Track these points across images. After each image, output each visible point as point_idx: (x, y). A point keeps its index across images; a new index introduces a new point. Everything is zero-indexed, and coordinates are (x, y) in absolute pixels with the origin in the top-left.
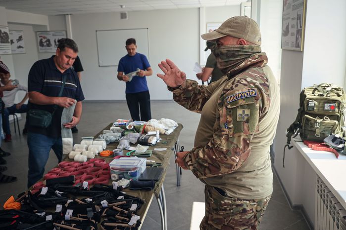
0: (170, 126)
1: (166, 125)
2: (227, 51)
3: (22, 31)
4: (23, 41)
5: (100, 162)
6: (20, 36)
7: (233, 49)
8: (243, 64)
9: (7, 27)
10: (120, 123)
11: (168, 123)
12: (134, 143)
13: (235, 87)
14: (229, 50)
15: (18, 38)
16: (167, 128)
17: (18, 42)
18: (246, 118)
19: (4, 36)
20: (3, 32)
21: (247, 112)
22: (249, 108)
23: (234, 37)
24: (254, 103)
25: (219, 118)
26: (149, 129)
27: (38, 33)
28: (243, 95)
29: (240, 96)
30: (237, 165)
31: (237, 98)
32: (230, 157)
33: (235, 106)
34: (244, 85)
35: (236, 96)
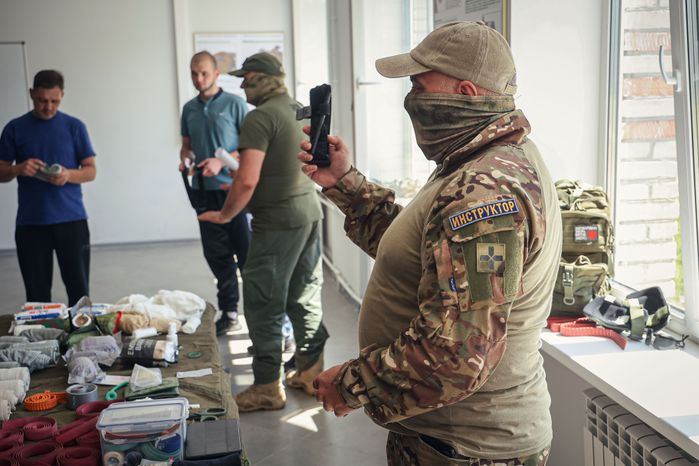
13: (468, 192)
14: (438, 106)
18: (497, 264)
21: (499, 250)
22: (502, 241)
24: (512, 229)
28: (488, 212)
29: (480, 214)
30: (479, 378)
31: (474, 219)
32: (466, 360)
33: (470, 238)
34: (488, 187)
35: (472, 214)
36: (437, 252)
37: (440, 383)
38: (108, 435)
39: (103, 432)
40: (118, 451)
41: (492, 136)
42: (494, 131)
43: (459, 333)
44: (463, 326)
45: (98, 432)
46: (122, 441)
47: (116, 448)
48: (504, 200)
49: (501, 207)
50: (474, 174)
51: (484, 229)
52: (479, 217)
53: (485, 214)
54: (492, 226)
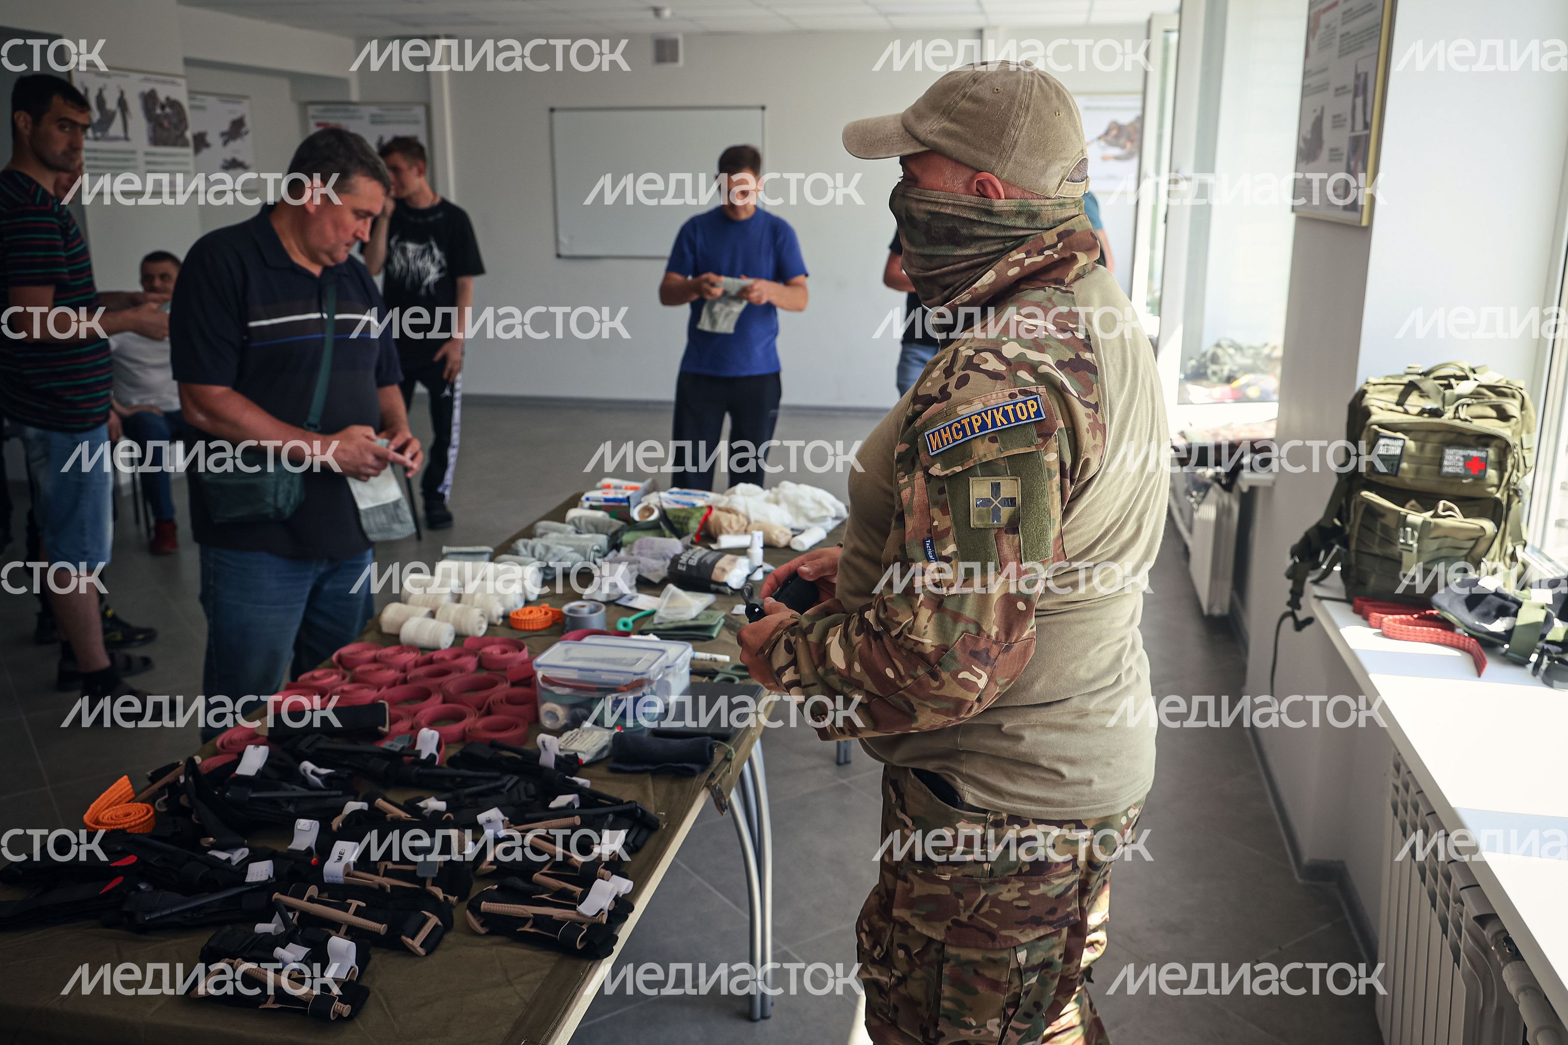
0: (813, 514)
1: (797, 510)
2: (930, 213)
3: (246, 97)
4: (248, 138)
5: (504, 652)
6: (235, 116)
7: (949, 211)
8: (989, 277)
9: (182, 81)
10: (611, 495)
11: (807, 504)
12: (656, 580)
13: (958, 387)
14: (938, 213)
15: (226, 127)
16: (801, 523)
17: (225, 143)
18: (1006, 512)
19: (167, 116)
20: (162, 97)
21: (1010, 488)
22: (1015, 473)
23: (958, 162)
24: (1033, 449)
25: (901, 518)
26: (725, 524)
27: (312, 110)
28: (989, 421)
29: (976, 425)
30: (979, 700)
31: (965, 435)
32: (955, 675)
33: (958, 469)
34: (995, 376)
35: (963, 426)
36: (906, 493)
37: (911, 706)
38: (545, 679)
39: (540, 675)
40: (561, 705)
41: (1014, 271)
42: (1020, 262)
43: (942, 631)
44: (948, 619)
45: (534, 674)
46: (567, 691)
47: (557, 699)
48: (1020, 398)
49: (1014, 411)
50: (972, 353)
51: (981, 453)
52: (973, 432)
53: (983, 426)
54: (996, 445)
